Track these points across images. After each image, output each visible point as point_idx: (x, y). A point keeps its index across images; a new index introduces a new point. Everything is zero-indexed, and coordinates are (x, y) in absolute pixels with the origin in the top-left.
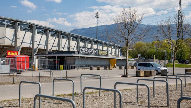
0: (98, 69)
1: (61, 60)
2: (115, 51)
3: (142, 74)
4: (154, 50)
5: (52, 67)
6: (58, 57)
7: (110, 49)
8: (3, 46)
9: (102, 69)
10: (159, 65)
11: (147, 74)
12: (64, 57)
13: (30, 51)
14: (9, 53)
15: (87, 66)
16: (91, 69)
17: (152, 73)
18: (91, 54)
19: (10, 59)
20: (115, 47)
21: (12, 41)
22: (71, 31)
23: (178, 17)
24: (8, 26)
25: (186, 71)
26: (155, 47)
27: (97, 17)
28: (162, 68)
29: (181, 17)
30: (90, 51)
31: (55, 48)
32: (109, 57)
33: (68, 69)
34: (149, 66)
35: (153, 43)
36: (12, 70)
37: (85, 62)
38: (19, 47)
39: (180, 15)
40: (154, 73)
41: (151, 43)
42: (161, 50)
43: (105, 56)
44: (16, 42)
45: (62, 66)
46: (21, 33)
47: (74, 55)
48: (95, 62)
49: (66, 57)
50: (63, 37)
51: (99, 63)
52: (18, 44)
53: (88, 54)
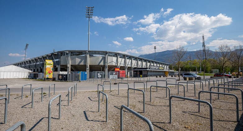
0: (160, 77)
1: (141, 73)
2: (166, 67)
3: (188, 79)
4: (189, 66)
5: (135, 76)
6: (139, 71)
7: (165, 66)
8: (112, 66)
9: (162, 77)
10: (196, 74)
11: (190, 79)
12: (142, 71)
13: (124, 68)
14: (116, 70)
15: (154, 75)
16: (157, 77)
17: (193, 78)
18: (155, 69)
19: (117, 72)
20: (166, 65)
21: (116, 63)
22: (139, 56)
23: (203, 46)
24: (114, 56)
25: (211, 77)
26: (189, 64)
27: (155, 48)
28: (198, 76)
29: (205, 46)
30: (155, 67)
31: (135, 66)
32: (165, 70)
33: (144, 77)
34: (190, 75)
35: (188, 62)
36: (119, 78)
37: (152, 73)
38: (119, 66)
39: (204, 45)
40: (194, 79)
41: (186, 62)
42: (193, 66)
43: (162, 70)
44: (117, 64)
45: (141, 76)
46: (120, 59)
47: (147, 70)
48: (157, 73)
49: (144, 71)
50: (139, 60)
51: (159, 74)
52: (119, 65)
53: (154, 69)
